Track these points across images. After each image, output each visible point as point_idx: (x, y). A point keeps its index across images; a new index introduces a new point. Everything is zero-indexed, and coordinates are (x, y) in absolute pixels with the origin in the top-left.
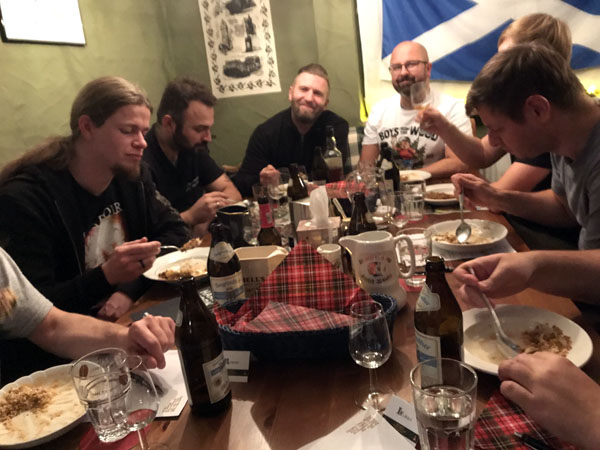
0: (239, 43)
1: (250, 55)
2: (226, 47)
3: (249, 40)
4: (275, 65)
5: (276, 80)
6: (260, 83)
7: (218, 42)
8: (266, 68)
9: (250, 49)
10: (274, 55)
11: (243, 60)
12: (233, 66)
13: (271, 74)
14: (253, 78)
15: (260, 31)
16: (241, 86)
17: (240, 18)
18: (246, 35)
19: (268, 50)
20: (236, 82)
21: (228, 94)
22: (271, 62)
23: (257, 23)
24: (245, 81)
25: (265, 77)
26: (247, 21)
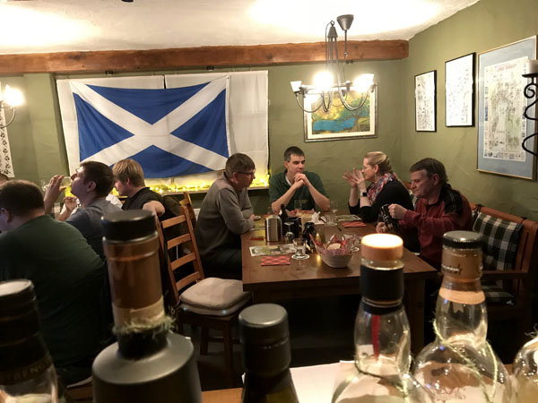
4: (10, 161)
5: (11, 170)
8: (3, 162)
10: (9, 154)
13: (7, 166)
19: (5, 151)
22: (7, 159)
25: (3, 168)
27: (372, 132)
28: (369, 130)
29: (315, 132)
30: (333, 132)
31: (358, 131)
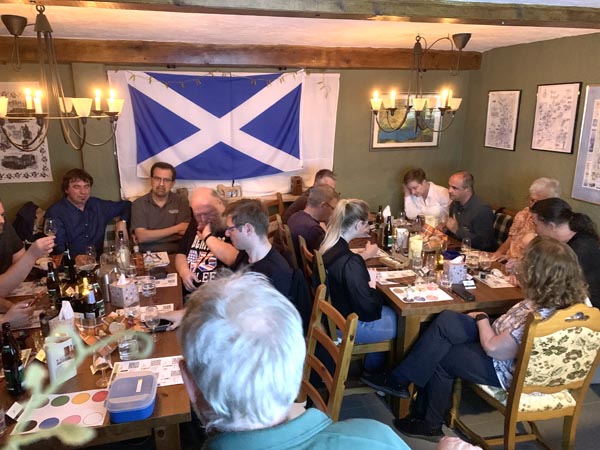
1: (26, 153)
2: (5, 146)
3: (25, 142)
4: (48, 162)
5: (49, 173)
6: (35, 174)
8: (40, 164)
9: (26, 150)
10: (47, 155)
11: (20, 156)
12: (11, 160)
13: (44, 168)
14: (29, 170)
16: (17, 175)
17: (18, 126)
18: (23, 139)
19: (42, 151)
20: (13, 172)
21: (7, 181)
22: (44, 159)
23: (33, 130)
24: (22, 172)
25: (39, 170)
26: (26, 129)
27: (434, 143)
28: (430, 140)
29: (381, 141)
30: (397, 141)
31: (421, 141)
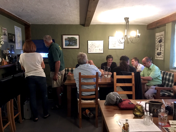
0: (159, 49)
1: (160, 51)
2: (158, 49)
3: (160, 48)
5: (163, 57)
7: (157, 48)
8: (162, 54)
9: (160, 50)
12: (158, 53)
14: (160, 56)
15: (162, 47)
17: (160, 44)
19: (163, 51)
20: (158, 56)
21: (157, 59)
23: (162, 45)
25: (162, 56)
26: (161, 44)
